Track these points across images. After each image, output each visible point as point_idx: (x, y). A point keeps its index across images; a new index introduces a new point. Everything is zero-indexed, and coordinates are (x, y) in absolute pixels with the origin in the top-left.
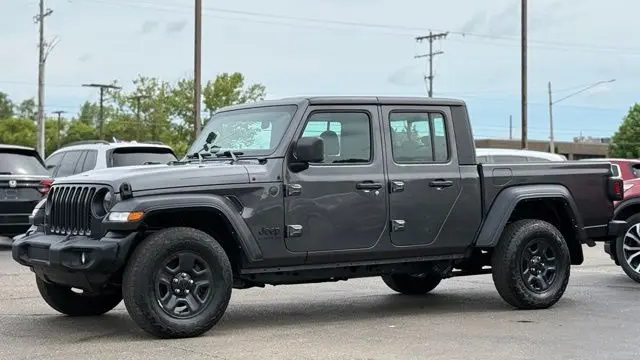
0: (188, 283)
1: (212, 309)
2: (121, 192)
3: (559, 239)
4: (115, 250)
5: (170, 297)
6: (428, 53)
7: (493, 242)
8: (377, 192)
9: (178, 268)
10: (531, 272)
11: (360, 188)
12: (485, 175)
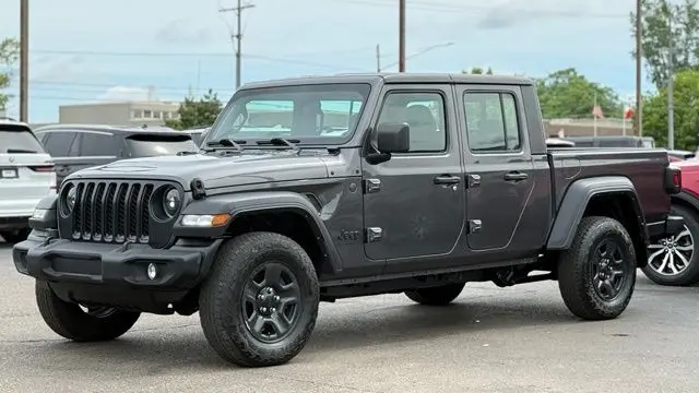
0: (274, 300)
1: (299, 331)
2: (192, 189)
3: (627, 239)
4: (199, 262)
5: (256, 317)
6: (236, 6)
7: (566, 244)
8: (455, 188)
9: (264, 282)
10: (600, 278)
11: (438, 183)
12: (555, 166)
